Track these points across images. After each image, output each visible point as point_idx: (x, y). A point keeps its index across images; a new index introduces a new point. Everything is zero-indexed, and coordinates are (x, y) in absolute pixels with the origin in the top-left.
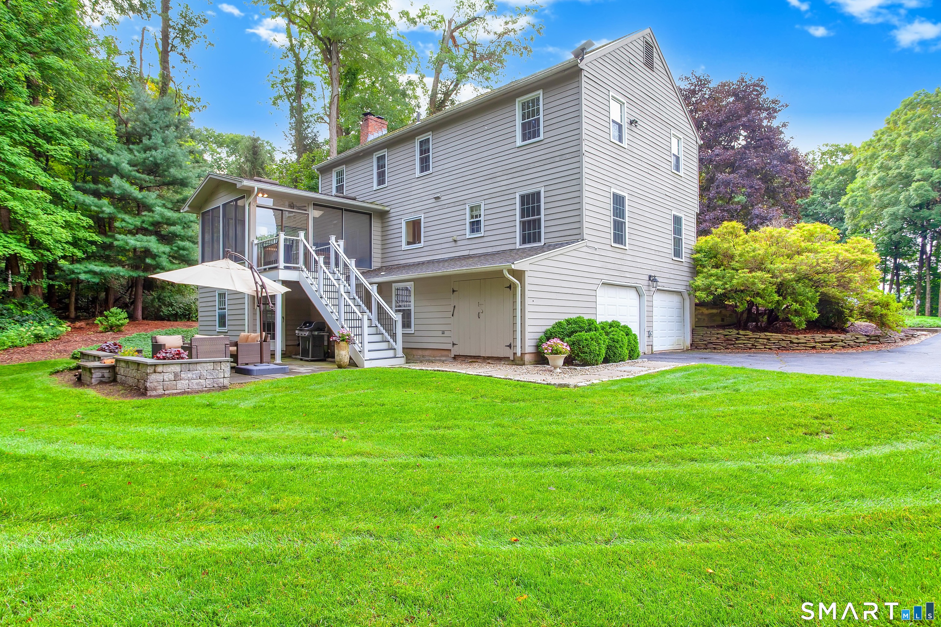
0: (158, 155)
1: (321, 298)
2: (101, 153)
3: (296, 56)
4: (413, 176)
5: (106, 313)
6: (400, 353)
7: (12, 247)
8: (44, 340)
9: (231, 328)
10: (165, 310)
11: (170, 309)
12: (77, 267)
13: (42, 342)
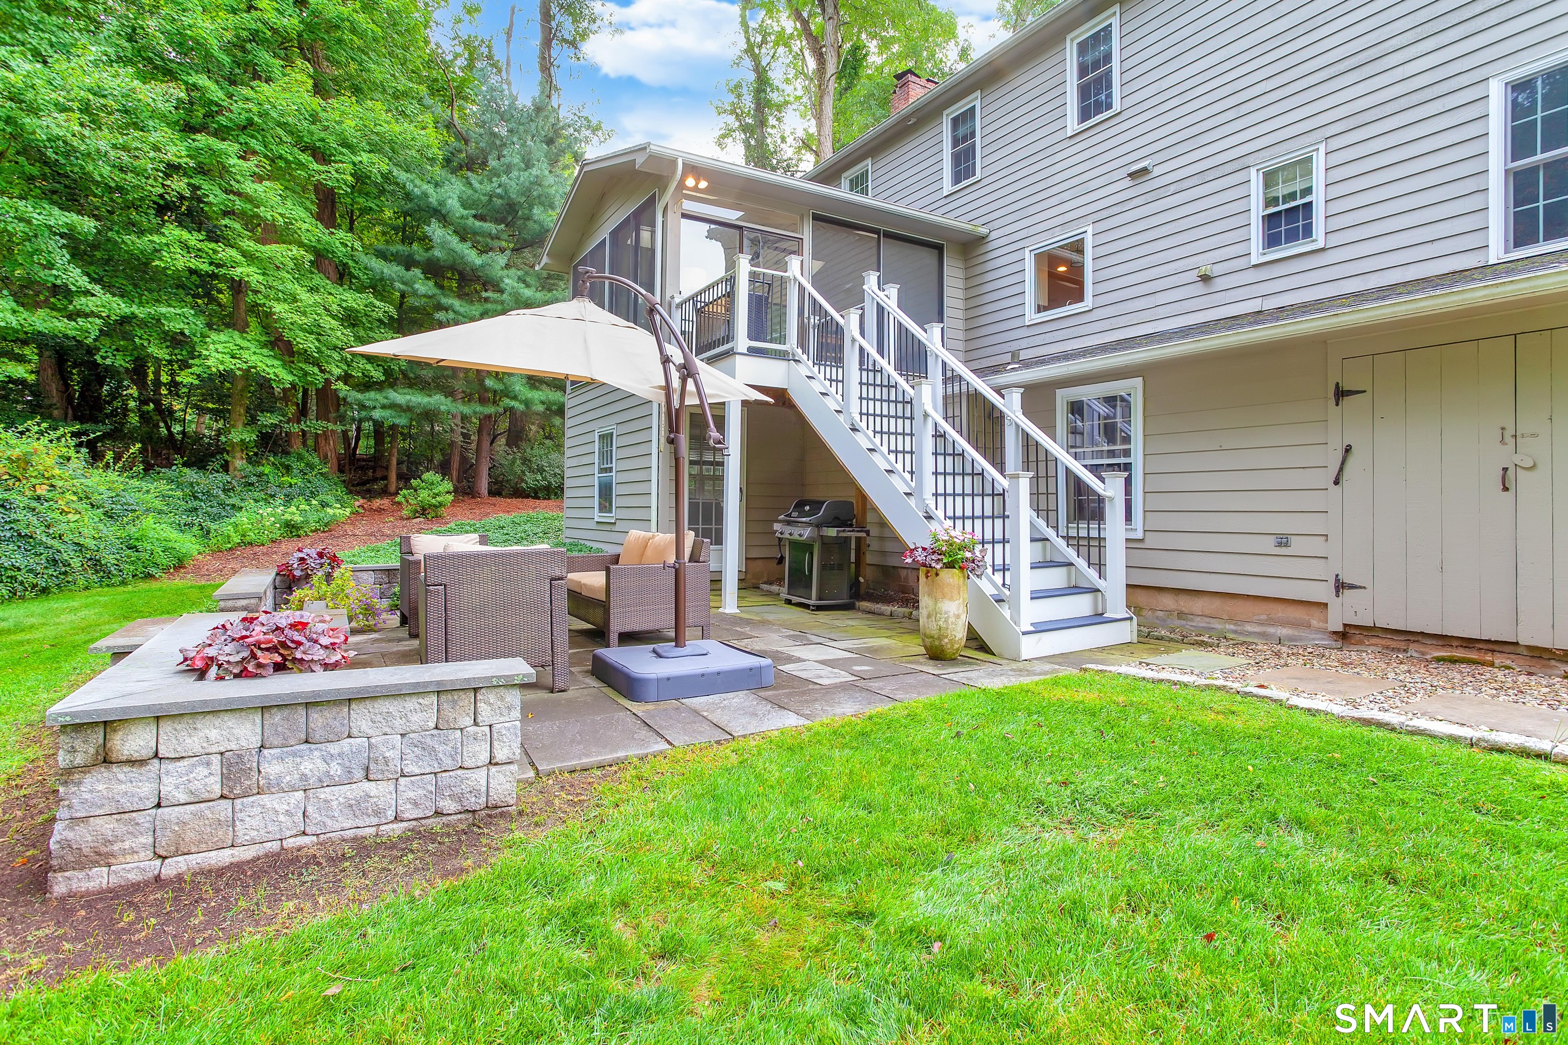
0: (514, 183)
1: (854, 430)
2: (412, 181)
3: (756, 59)
4: (1060, 136)
5: (414, 482)
6: (1117, 605)
7: (246, 355)
8: (301, 532)
9: (622, 514)
10: (531, 480)
11: (539, 477)
12: (371, 397)
13: (299, 536)
